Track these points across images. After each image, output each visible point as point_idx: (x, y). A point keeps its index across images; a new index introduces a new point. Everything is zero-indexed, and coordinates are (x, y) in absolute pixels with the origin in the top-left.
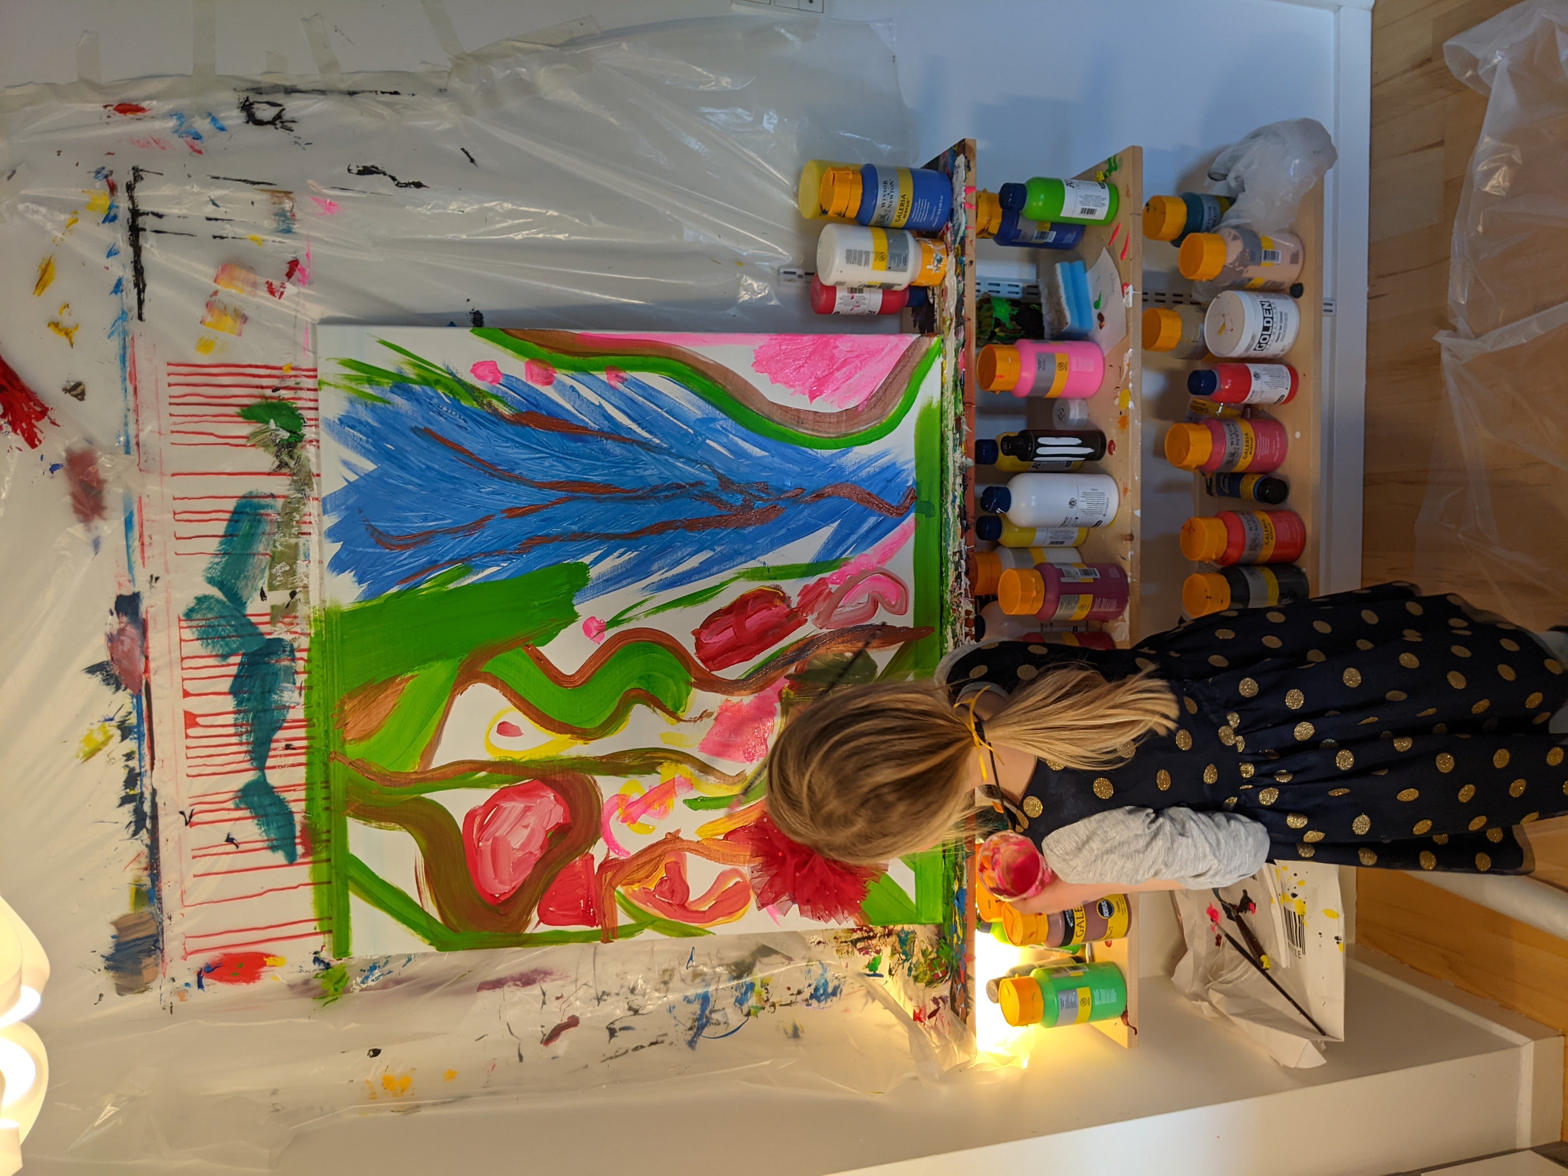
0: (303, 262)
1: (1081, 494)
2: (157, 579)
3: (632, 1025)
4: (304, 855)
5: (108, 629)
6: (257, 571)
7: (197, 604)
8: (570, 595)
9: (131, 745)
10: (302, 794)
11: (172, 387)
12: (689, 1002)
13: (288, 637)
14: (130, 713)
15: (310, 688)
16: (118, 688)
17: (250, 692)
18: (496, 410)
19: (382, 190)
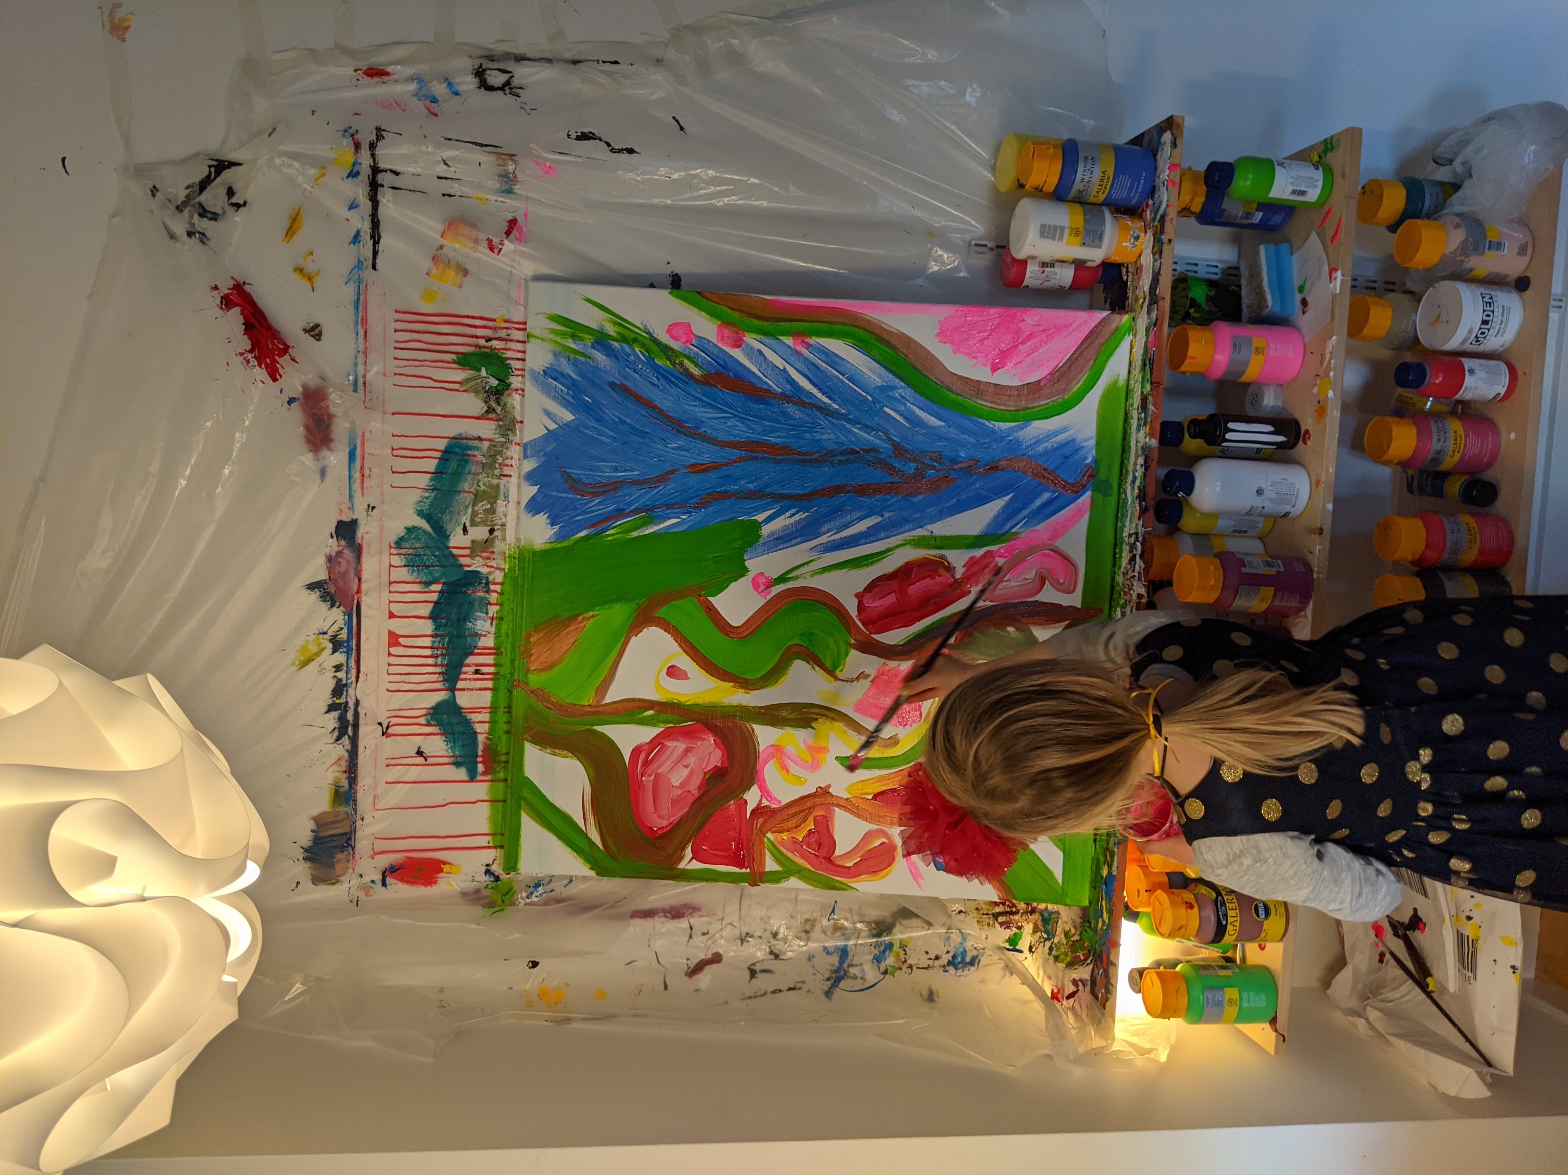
0: (521, 221)
1: (1269, 483)
2: (373, 508)
3: (772, 969)
4: (484, 773)
5: (327, 551)
6: (461, 508)
7: (407, 534)
8: (743, 550)
9: (340, 658)
10: (486, 717)
11: (398, 333)
12: (828, 953)
13: (484, 570)
14: (342, 629)
15: (501, 619)
16: (332, 606)
17: (448, 619)
18: (687, 369)
19: (596, 155)
